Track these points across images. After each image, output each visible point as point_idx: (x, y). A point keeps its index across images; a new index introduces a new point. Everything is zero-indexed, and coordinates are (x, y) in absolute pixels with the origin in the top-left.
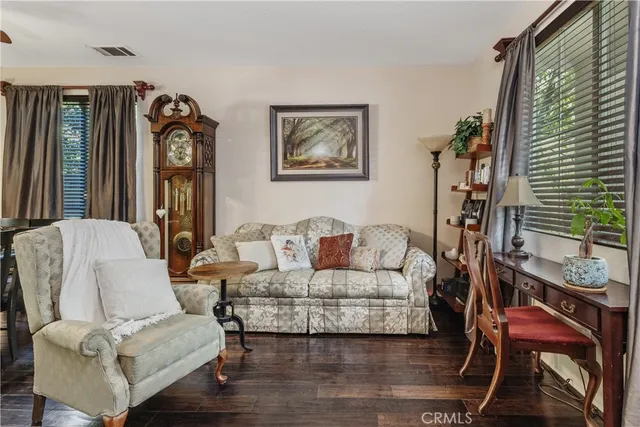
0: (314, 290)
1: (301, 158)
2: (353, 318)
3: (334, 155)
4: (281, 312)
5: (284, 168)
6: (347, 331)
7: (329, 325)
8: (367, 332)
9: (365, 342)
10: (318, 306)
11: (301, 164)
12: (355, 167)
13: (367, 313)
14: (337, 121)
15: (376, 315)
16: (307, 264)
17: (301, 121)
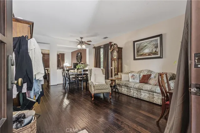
0: (135, 87)
1: (141, 54)
2: (144, 96)
3: (151, 51)
4: (128, 91)
5: (137, 57)
6: (143, 99)
7: (138, 96)
8: (148, 101)
9: (148, 103)
10: (136, 91)
11: (141, 55)
12: (158, 54)
13: (148, 95)
14: (151, 41)
15: (151, 97)
16: (138, 81)
17: (141, 43)
